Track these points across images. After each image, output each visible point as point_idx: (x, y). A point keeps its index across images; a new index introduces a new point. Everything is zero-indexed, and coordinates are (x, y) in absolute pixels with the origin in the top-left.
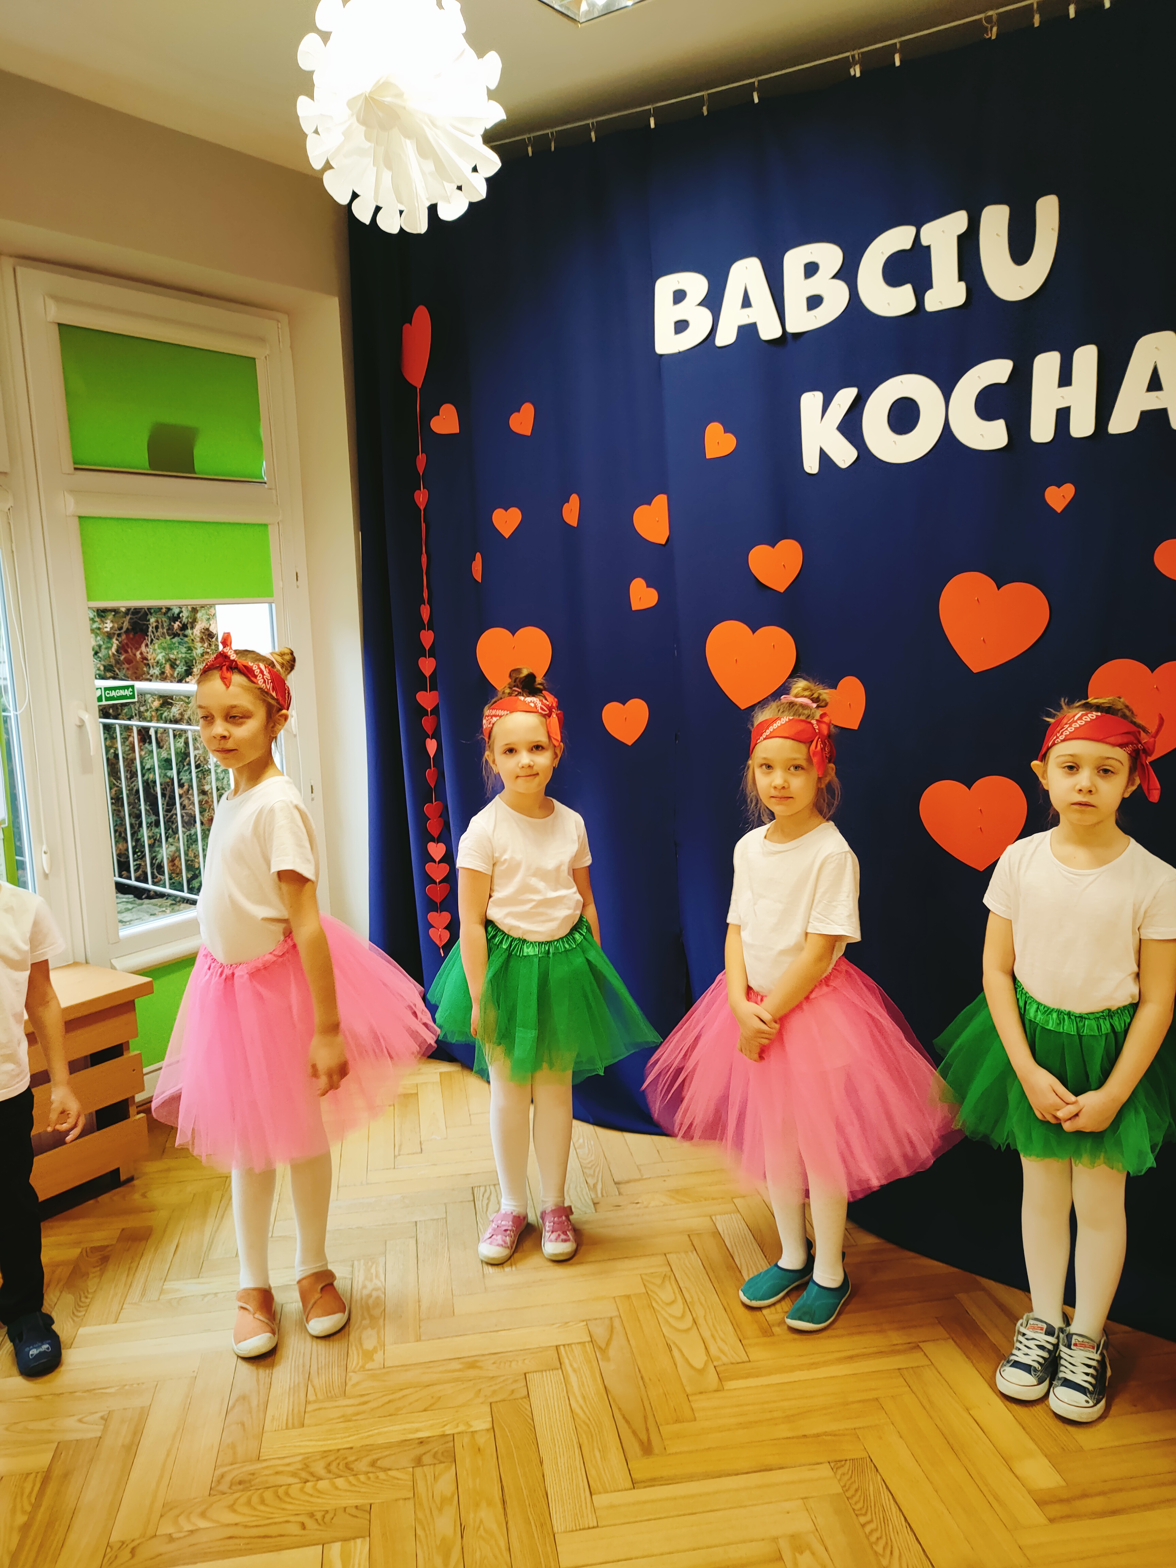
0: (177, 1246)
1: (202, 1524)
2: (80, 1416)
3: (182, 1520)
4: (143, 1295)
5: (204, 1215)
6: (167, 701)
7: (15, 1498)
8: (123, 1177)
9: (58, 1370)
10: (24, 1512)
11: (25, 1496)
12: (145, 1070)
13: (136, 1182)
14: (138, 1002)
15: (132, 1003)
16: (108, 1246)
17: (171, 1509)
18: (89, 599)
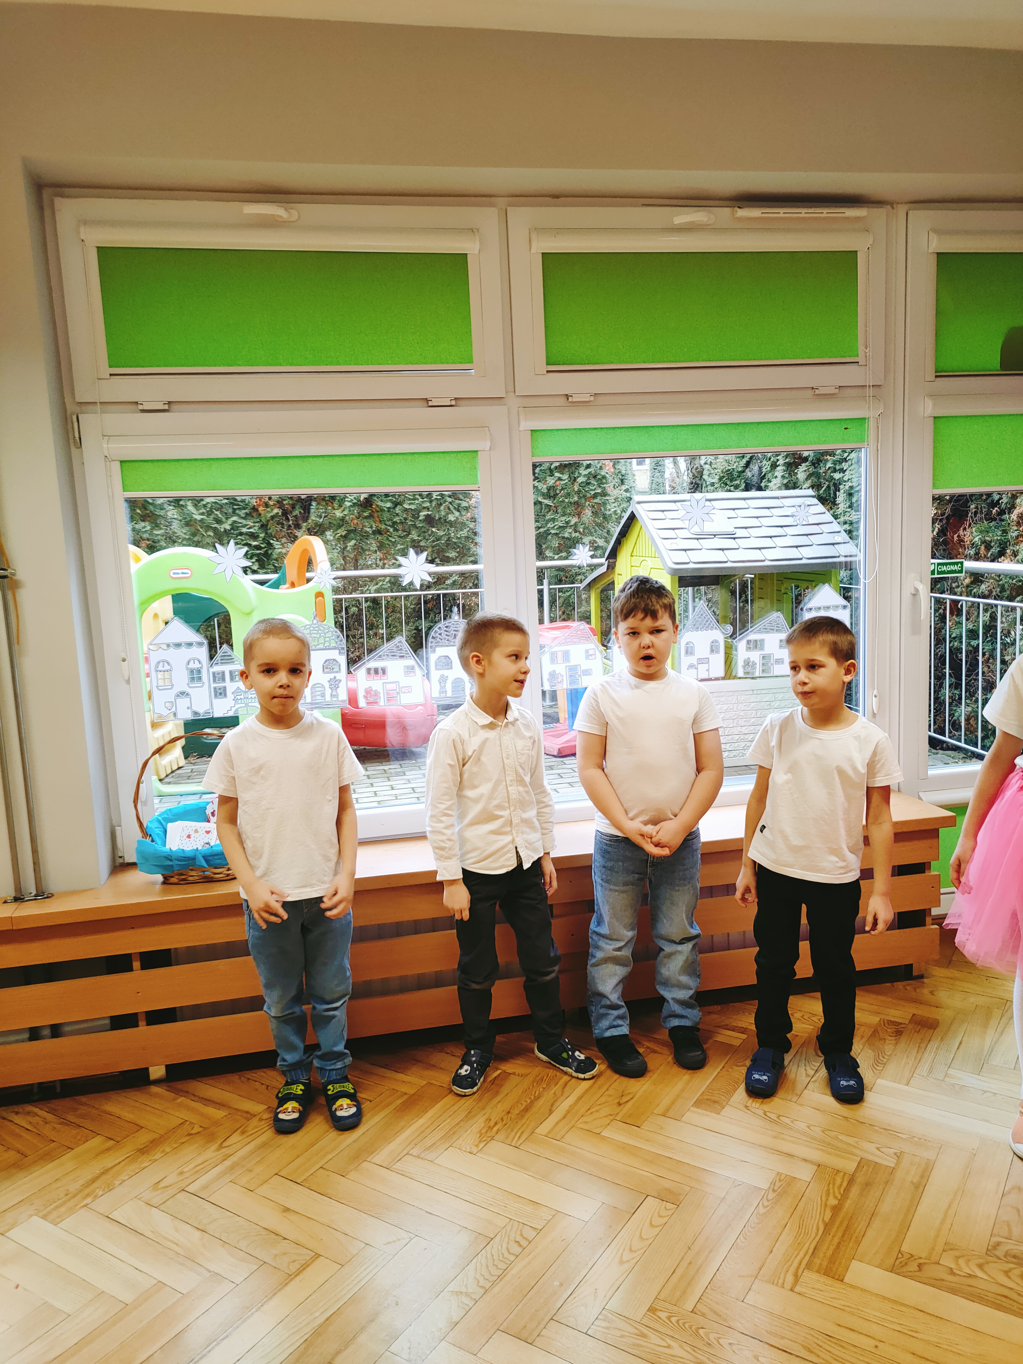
0: (960, 1043)
1: (980, 1274)
2: (878, 1146)
3: (962, 1262)
4: (930, 1072)
5: (985, 1025)
6: (977, 577)
7: (829, 1184)
8: (915, 973)
9: (861, 1104)
10: (835, 1197)
11: (836, 1186)
12: (942, 891)
13: (925, 980)
14: (941, 831)
15: (937, 831)
16: (901, 1024)
17: (952, 1249)
18: (934, 486)
